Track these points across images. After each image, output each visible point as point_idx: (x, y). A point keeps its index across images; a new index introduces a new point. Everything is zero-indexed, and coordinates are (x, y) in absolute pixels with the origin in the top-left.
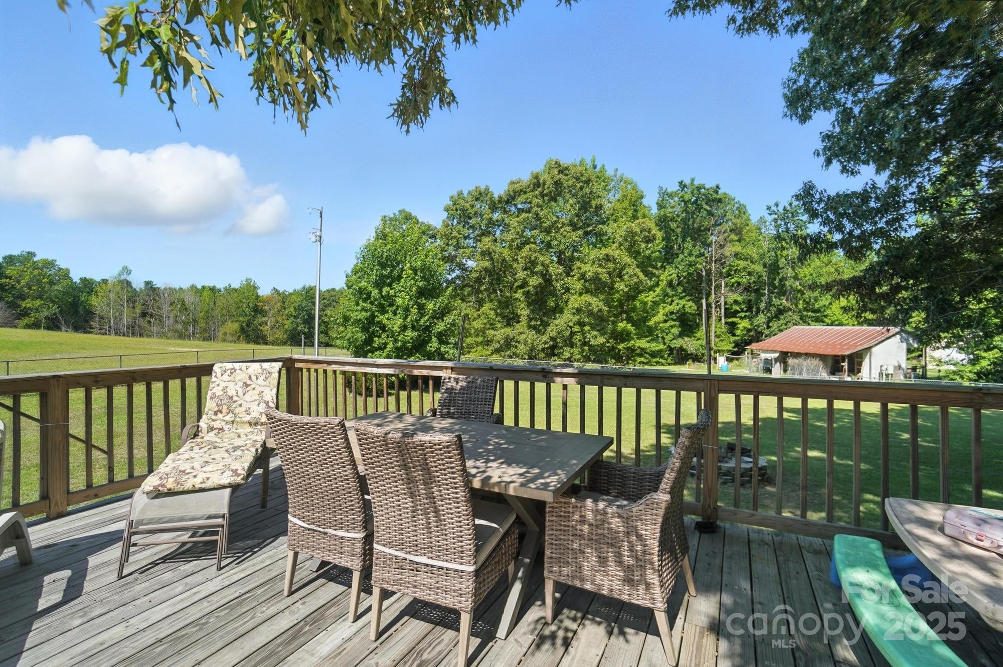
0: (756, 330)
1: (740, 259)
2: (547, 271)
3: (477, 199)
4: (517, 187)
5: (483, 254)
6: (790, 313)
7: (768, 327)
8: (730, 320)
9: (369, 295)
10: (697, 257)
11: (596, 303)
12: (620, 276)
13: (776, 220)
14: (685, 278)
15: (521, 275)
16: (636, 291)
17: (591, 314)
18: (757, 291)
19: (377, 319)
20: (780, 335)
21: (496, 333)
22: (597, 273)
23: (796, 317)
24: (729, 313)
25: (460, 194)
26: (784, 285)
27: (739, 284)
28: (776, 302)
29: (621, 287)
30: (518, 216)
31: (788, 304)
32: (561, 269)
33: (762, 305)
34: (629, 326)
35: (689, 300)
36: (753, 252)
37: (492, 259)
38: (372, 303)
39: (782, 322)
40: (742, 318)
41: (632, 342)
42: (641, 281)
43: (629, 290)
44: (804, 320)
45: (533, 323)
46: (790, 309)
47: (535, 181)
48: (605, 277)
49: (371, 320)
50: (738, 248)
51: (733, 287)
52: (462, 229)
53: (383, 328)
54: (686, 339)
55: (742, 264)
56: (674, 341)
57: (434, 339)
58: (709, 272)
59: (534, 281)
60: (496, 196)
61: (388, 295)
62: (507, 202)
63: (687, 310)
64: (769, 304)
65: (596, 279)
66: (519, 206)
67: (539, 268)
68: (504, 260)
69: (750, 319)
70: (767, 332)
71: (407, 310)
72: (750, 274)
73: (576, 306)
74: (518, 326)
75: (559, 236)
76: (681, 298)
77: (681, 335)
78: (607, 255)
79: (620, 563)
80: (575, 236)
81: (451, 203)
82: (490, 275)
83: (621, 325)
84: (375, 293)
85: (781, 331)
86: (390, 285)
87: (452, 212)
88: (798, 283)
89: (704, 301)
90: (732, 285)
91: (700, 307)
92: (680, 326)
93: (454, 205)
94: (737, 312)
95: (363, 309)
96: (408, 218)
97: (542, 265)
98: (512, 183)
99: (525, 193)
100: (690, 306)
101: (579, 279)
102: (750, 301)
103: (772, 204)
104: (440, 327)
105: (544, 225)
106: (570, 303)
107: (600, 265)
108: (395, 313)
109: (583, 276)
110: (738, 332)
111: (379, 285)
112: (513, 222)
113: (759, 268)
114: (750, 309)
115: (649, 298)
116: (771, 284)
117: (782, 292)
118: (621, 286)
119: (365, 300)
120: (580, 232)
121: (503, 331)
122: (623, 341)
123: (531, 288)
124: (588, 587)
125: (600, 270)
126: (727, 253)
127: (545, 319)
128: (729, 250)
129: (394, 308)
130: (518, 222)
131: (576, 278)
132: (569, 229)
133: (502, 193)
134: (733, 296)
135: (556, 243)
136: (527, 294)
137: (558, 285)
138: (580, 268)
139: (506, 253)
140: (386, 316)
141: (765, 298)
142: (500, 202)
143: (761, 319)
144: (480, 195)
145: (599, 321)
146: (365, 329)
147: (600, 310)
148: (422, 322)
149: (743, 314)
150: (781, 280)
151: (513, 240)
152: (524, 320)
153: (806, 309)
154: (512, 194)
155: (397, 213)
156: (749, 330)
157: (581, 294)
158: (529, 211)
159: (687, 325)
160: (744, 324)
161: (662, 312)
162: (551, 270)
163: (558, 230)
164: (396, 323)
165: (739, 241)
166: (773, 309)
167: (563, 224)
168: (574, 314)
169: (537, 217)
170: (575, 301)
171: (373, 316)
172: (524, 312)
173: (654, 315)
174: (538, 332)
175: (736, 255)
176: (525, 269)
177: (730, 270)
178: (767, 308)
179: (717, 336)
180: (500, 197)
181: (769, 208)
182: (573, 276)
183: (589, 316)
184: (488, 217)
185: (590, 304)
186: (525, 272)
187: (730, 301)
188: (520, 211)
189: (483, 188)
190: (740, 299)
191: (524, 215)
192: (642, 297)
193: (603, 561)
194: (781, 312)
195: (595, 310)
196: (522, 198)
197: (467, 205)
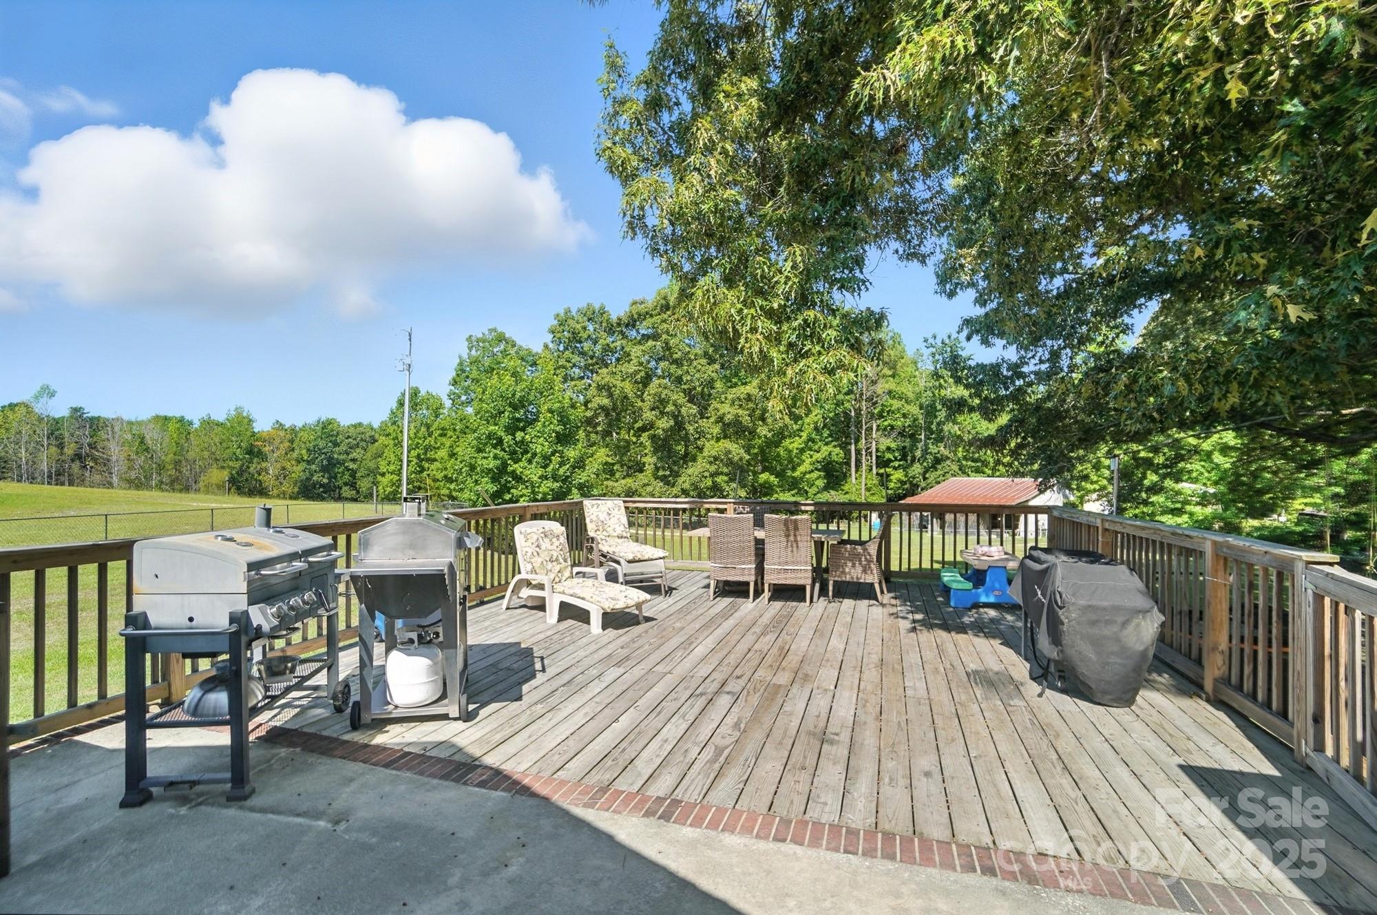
0: (911, 483)
1: (894, 397)
2: (680, 412)
3: (589, 320)
4: (641, 308)
5: (600, 388)
6: (948, 462)
7: (925, 479)
8: (882, 471)
9: (500, 441)
10: (847, 394)
11: (736, 449)
12: (763, 419)
13: (933, 355)
14: (831, 419)
15: (648, 415)
16: (781, 435)
17: (730, 463)
18: (912, 436)
19: (510, 469)
20: (937, 487)
21: (616, 484)
22: (737, 416)
23: (955, 467)
24: (883, 463)
25: (568, 311)
26: (942, 430)
27: (892, 428)
28: (933, 449)
29: (764, 433)
30: (640, 343)
31: (946, 452)
32: (694, 410)
33: (918, 453)
34: (772, 478)
35: (835, 446)
36: (908, 390)
37: (611, 395)
38: (504, 450)
39: (939, 472)
40: (895, 468)
41: (776, 496)
42: (786, 426)
43: (773, 436)
44: (963, 471)
45: (661, 473)
46: (948, 458)
47: (664, 302)
48: (746, 420)
49: (503, 469)
50: (891, 385)
51: (887, 431)
52: (571, 356)
53: (518, 479)
54: (832, 492)
55: (896, 404)
56: (819, 495)
57: (575, 491)
58: (858, 411)
59: (664, 424)
60: (614, 318)
61: (522, 441)
62: (627, 326)
63: (835, 458)
64: (926, 451)
65: (737, 422)
66: (643, 332)
67: (670, 408)
68: (626, 397)
69: (905, 468)
70: (923, 484)
71: (547, 459)
72: (904, 416)
73: (714, 453)
74: (640, 476)
75: (692, 370)
76: (827, 444)
77: (827, 488)
78: (749, 395)
79: (860, 564)
80: (712, 371)
81: (556, 322)
82: (607, 415)
83: (764, 477)
84: (507, 439)
85: (938, 483)
86: (523, 429)
87: (558, 335)
88: (956, 427)
89: (853, 447)
90: (885, 429)
91: (848, 453)
92: (825, 477)
93: (560, 325)
94: (890, 461)
95: (495, 457)
96: (501, 338)
97: (675, 405)
98: (635, 303)
99: (651, 316)
100: (837, 454)
101: (717, 422)
102: (904, 448)
103: (929, 336)
104: (582, 477)
105: (675, 356)
106: (705, 450)
107: (741, 406)
108: (530, 462)
109: (720, 419)
110: (892, 485)
111: (512, 429)
112: (636, 351)
113: (914, 410)
114: (904, 458)
115: (795, 444)
116: (928, 429)
117: (940, 439)
118: (763, 431)
119: (495, 447)
120: (717, 366)
121: (623, 482)
122: (766, 495)
123: (660, 432)
124: (848, 578)
125: (740, 412)
126: (880, 391)
127: (676, 468)
128: (881, 387)
129: (529, 455)
130: (643, 351)
131: (712, 420)
132: (704, 361)
133: (622, 314)
134: (886, 442)
135: (689, 378)
136: (653, 438)
137: (691, 429)
138: (717, 410)
139: (628, 388)
140: (521, 464)
141: (920, 445)
142: (619, 324)
143: (917, 469)
144: (593, 315)
145: (738, 471)
146: (495, 479)
147: (741, 459)
148: (561, 471)
149: (896, 464)
150: (938, 424)
151: (637, 372)
152: (649, 469)
153: (965, 458)
154: (636, 316)
155: (487, 333)
156: (903, 483)
157: (718, 440)
158: (655, 337)
159: (834, 475)
160: (898, 475)
161: (808, 461)
162: (684, 410)
163: (691, 361)
164: (533, 472)
165: (893, 376)
166: (930, 458)
167: (696, 355)
168: (711, 463)
169: (667, 347)
170: (712, 448)
171: (505, 465)
172: (650, 460)
173: (799, 465)
174: (668, 483)
175: (890, 392)
176: (653, 409)
177: (882, 411)
178: (924, 457)
179: (868, 489)
180: (620, 319)
181: (926, 341)
182: (707, 418)
183: (727, 465)
184: (605, 342)
185: (730, 452)
186: (654, 412)
187: (883, 447)
188: (646, 338)
189: (597, 307)
190: (893, 445)
191: (651, 343)
192: (786, 443)
193: (854, 566)
194: (938, 461)
195: (736, 459)
196: (649, 322)
197: (578, 326)
